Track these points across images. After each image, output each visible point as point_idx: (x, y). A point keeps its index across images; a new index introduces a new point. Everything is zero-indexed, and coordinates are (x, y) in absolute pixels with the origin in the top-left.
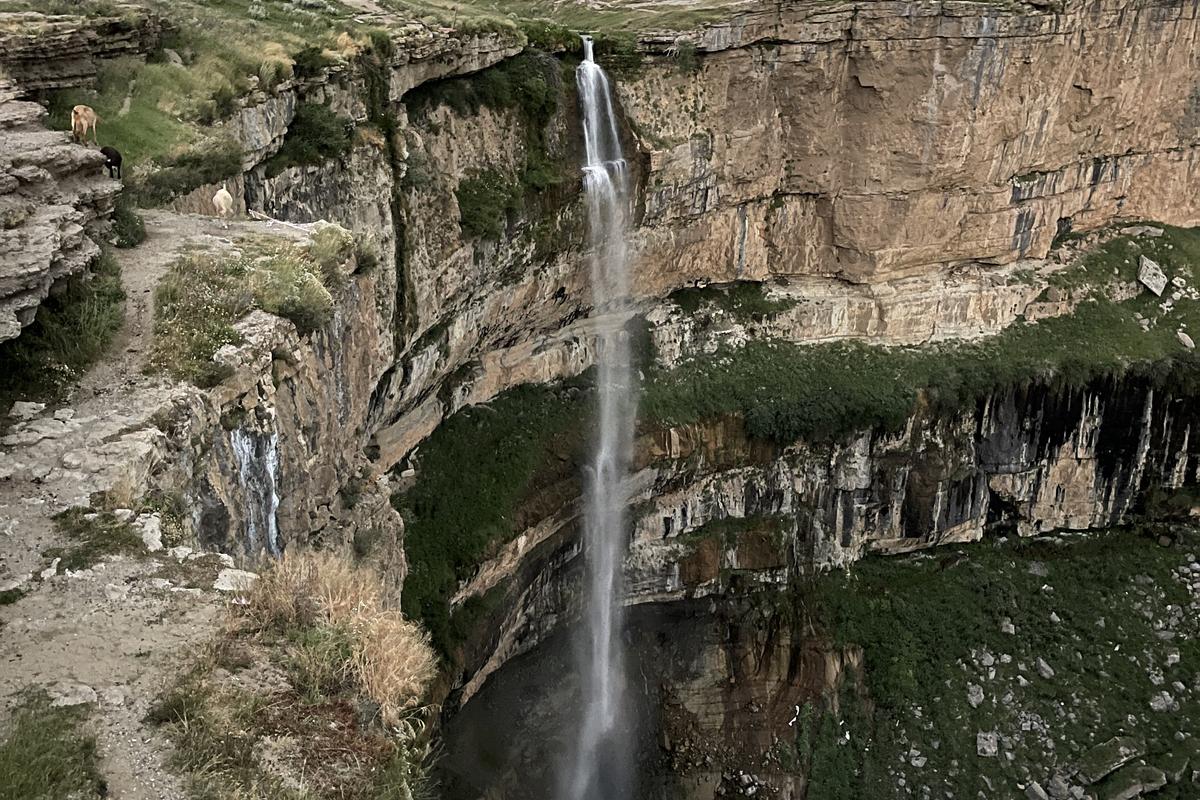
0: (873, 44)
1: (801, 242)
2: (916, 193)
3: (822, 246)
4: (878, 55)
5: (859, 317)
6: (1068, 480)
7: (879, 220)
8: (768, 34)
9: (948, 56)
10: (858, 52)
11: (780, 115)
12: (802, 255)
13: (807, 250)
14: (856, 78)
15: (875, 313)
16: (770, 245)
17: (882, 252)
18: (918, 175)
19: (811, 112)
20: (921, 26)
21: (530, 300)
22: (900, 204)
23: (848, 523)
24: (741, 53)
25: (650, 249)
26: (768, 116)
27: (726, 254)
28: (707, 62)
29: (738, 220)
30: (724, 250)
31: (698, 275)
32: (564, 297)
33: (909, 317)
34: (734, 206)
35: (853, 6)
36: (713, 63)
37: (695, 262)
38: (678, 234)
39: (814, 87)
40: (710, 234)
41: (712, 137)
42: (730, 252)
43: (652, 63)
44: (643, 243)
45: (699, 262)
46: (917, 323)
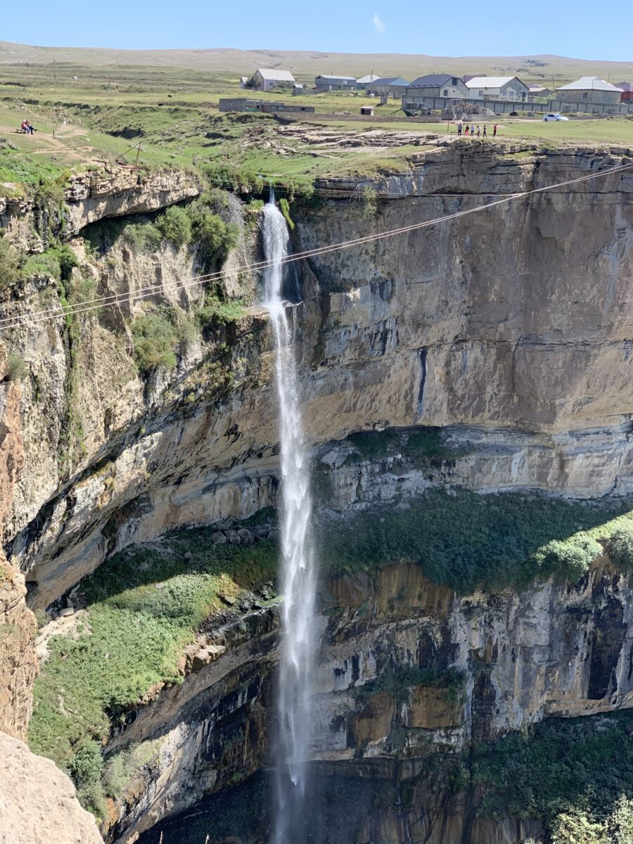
0: (554, 196)
1: (480, 388)
2: (597, 345)
3: (502, 394)
4: (560, 207)
5: (539, 466)
7: (559, 369)
8: (450, 183)
9: (628, 210)
10: (539, 203)
11: (461, 262)
12: (482, 402)
13: (487, 397)
14: (538, 230)
15: (556, 464)
16: (451, 390)
17: (563, 400)
18: (599, 327)
19: (492, 261)
20: (603, 181)
21: (202, 436)
22: (581, 355)
23: (527, 681)
24: (422, 200)
25: (327, 389)
26: (449, 261)
27: (405, 397)
28: (387, 210)
29: (418, 363)
30: (403, 393)
31: (377, 417)
32: (237, 435)
33: (590, 468)
34: (413, 350)
35: (534, 158)
36: (394, 209)
37: (374, 404)
38: (356, 376)
39: (495, 237)
40: (389, 377)
41: (392, 281)
42: (409, 396)
43: (333, 207)
44: (320, 382)
45: (378, 404)
46: (599, 475)
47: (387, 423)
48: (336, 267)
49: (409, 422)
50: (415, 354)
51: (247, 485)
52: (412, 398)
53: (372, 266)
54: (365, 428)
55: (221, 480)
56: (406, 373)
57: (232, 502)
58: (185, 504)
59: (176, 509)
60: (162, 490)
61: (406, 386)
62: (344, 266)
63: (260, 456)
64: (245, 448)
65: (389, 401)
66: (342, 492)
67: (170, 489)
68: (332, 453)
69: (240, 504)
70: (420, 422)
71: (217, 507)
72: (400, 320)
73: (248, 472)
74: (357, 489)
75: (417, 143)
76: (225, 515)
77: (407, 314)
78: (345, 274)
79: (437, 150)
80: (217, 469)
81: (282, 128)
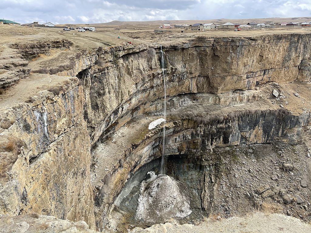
0: (218, 47)
1: (203, 85)
2: (226, 76)
3: (208, 86)
4: (219, 49)
5: (215, 100)
6: (257, 133)
7: (219, 81)
8: (197, 45)
9: (233, 49)
10: (215, 48)
11: (199, 61)
12: (203, 88)
13: (205, 87)
14: (214, 54)
15: (218, 99)
16: (197, 86)
17: (219, 87)
18: (227, 73)
19: (205, 60)
20: (228, 43)
21: (149, 95)
22: (223, 78)
23: (212, 140)
24: (191, 48)
25: (173, 86)
26: (197, 61)
28: (184, 50)
29: (191, 81)
30: (188, 87)
31: (183, 91)
32: (156, 95)
33: (225, 100)
34: (190, 78)
35: (214, 39)
36: (186, 50)
38: (179, 83)
39: (206, 55)
40: (185, 83)
44: (171, 85)
45: (183, 89)
46: (227, 101)
47: (185, 92)
49: (189, 92)
51: (158, 104)
52: (190, 88)
54: (180, 93)
55: (153, 104)
56: (188, 83)
57: (155, 108)
58: (147, 108)
59: (145, 109)
61: (188, 85)
63: (161, 99)
64: (157, 98)
65: (185, 88)
66: (176, 105)
67: (143, 106)
68: (174, 98)
69: (157, 108)
70: (191, 92)
71: (153, 109)
72: (187, 72)
73: (158, 102)
74: (179, 105)
75: (190, 37)
79: (194, 38)
80: (153, 102)
81: (165, 35)
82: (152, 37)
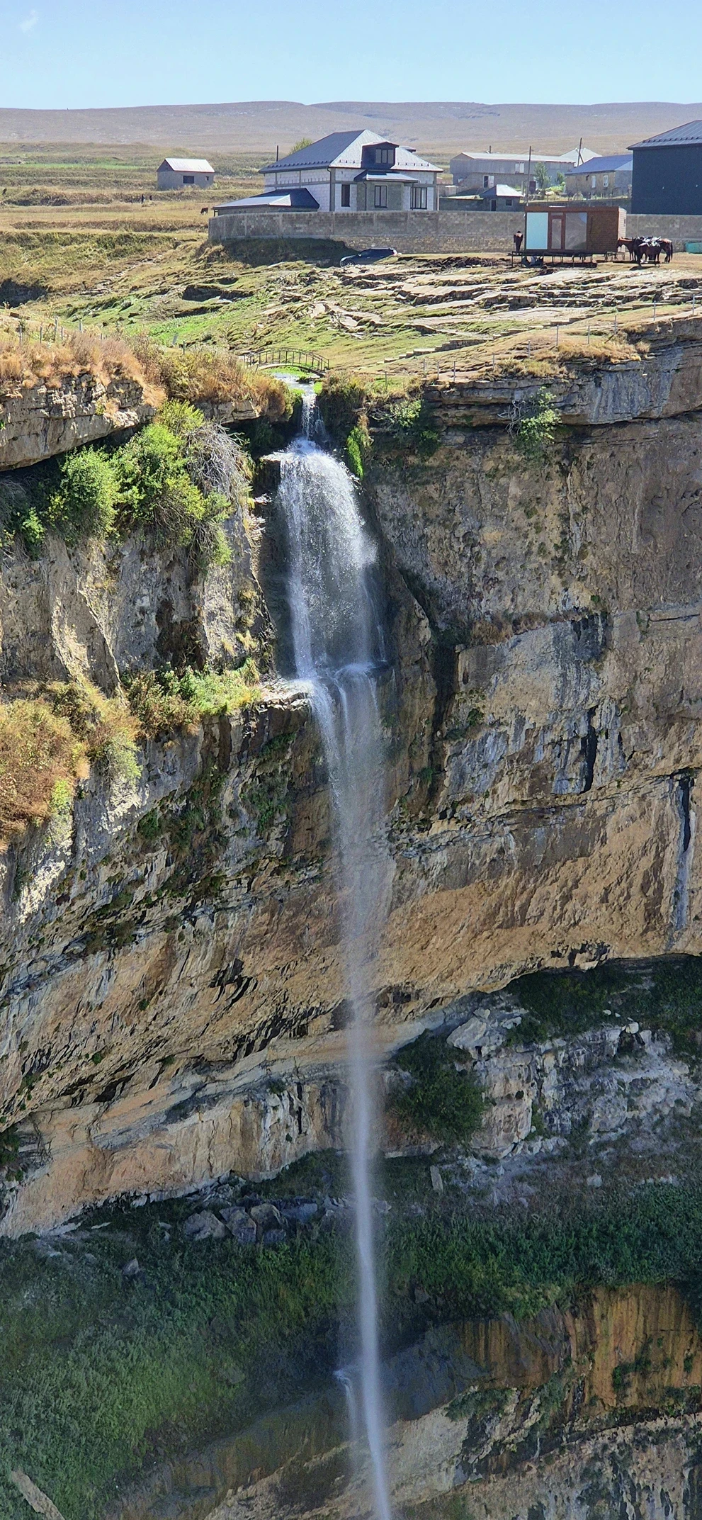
24: (672, 427)
25: (455, 873)
27: (644, 888)
28: (587, 453)
29: (671, 810)
30: (638, 881)
31: (577, 938)
32: (242, 984)
34: (660, 778)
36: (603, 449)
37: (569, 906)
38: (525, 840)
40: (603, 841)
41: (605, 615)
42: (654, 886)
43: (461, 447)
44: (439, 859)
45: (578, 906)
47: (603, 949)
48: (471, 585)
49: (654, 947)
50: (664, 786)
51: (273, 1100)
52: (660, 890)
53: (555, 581)
54: (550, 963)
55: (211, 1089)
56: (643, 833)
57: (237, 1142)
58: (123, 1146)
59: (105, 1156)
60: (71, 1115)
61: (646, 863)
62: (490, 581)
63: (302, 1032)
64: (264, 1014)
65: (604, 899)
66: (500, 1112)
67: (88, 1111)
68: (473, 1023)
69: (257, 1145)
70: (679, 947)
71: (202, 1152)
72: (626, 708)
73: (277, 1070)
74: (534, 1107)
75: (657, 297)
76: (221, 1171)
77: (642, 692)
78: (492, 604)
80: (200, 1064)
81: (354, 271)
82: (191, 294)
